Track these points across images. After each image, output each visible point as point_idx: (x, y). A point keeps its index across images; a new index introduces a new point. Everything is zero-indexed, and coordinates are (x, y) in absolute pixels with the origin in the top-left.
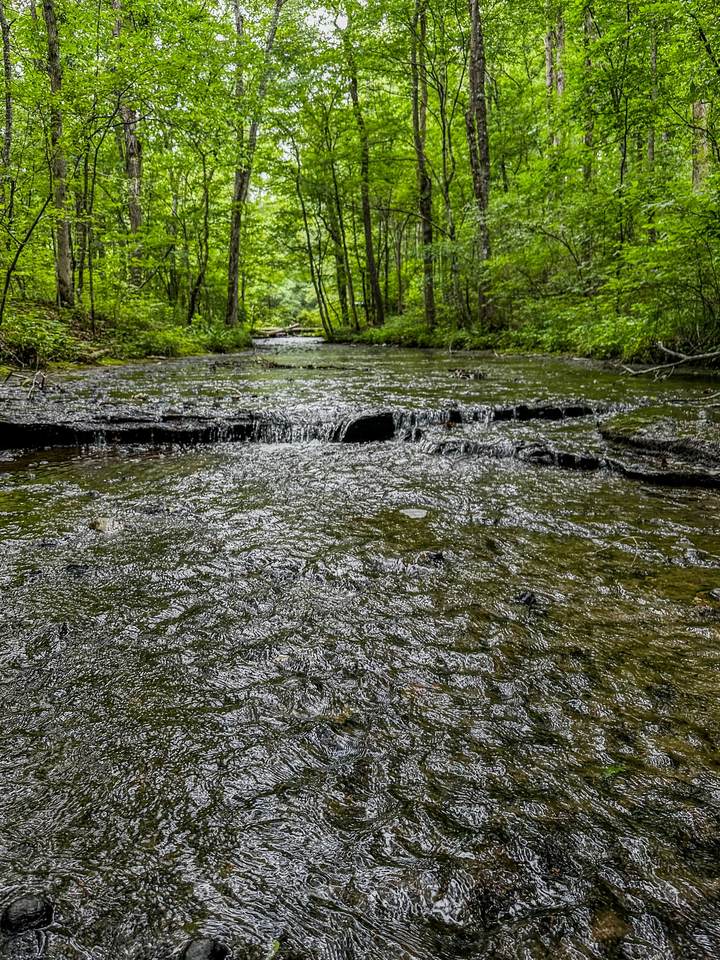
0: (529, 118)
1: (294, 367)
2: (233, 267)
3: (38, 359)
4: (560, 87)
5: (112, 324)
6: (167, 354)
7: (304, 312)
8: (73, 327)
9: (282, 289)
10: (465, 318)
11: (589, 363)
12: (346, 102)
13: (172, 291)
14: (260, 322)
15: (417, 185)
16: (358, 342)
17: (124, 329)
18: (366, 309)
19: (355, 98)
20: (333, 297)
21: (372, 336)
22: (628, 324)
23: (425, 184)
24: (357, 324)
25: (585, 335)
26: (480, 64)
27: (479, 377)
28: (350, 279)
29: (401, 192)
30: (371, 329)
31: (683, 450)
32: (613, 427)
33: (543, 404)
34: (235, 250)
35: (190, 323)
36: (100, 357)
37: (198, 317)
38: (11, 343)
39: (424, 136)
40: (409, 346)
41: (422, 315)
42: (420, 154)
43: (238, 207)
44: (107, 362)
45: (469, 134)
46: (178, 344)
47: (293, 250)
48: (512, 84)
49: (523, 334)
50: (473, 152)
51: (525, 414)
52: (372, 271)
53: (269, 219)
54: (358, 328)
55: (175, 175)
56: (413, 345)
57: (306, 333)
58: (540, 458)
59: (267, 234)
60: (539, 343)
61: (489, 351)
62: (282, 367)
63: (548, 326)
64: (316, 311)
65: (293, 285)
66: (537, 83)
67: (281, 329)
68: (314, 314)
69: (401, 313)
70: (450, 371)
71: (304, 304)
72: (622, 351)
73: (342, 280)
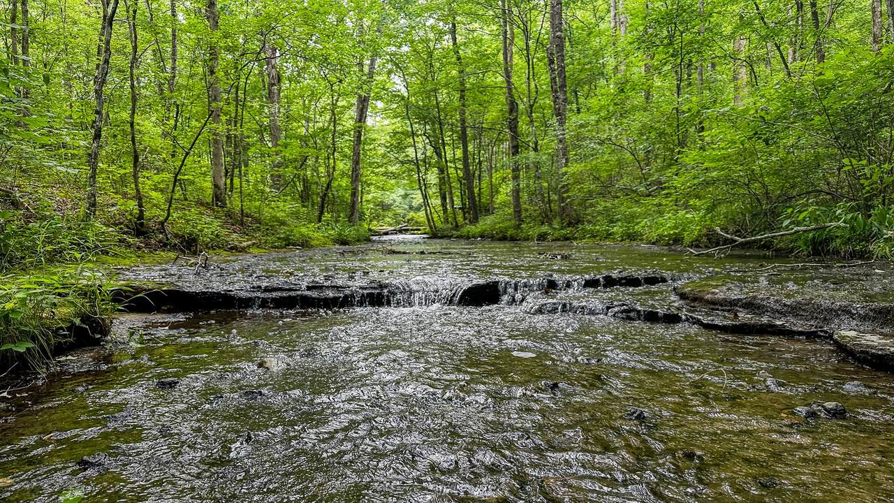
0: (598, 53)
1: (409, 253)
2: (355, 176)
3: (198, 246)
4: (623, 29)
5: (258, 221)
6: (302, 245)
7: (412, 214)
8: (226, 222)
9: (394, 196)
10: (547, 216)
11: (655, 248)
12: (447, 42)
13: (305, 197)
14: (375, 222)
15: (506, 108)
16: (457, 237)
17: (267, 224)
18: (463, 211)
19: (454, 39)
20: (436, 202)
21: (469, 231)
22: (687, 216)
23: (513, 107)
24: (456, 222)
25: (650, 227)
26: (558, 9)
27: (565, 258)
28: (451, 187)
29: (493, 114)
30: (468, 226)
31: (750, 305)
32: (689, 289)
33: (624, 274)
34: (356, 162)
35: (320, 221)
36: (249, 246)
37: (327, 216)
38: (176, 234)
39: (512, 69)
40: (500, 240)
41: (511, 215)
42: (509, 82)
43: (359, 127)
44: (255, 251)
45: (550, 65)
46: (310, 238)
47: (403, 163)
48: (582, 27)
49: (597, 227)
50: (553, 79)
51: (610, 282)
52: (468, 178)
53: (384, 138)
54: (457, 226)
55: (307, 102)
56: (504, 239)
57: (412, 231)
58: (628, 315)
59: (381, 151)
60: (610, 234)
61: (568, 242)
62: (399, 253)
63: (618, 220)
64: (422, 214)
65: (403, 192)
66: (603, 26)
67: (393, 228)
68: (421, 216)
69: (493, 213)
70: (539, 254)
71: (411, 208)
72: (683, 238)
73: (443, 187)
